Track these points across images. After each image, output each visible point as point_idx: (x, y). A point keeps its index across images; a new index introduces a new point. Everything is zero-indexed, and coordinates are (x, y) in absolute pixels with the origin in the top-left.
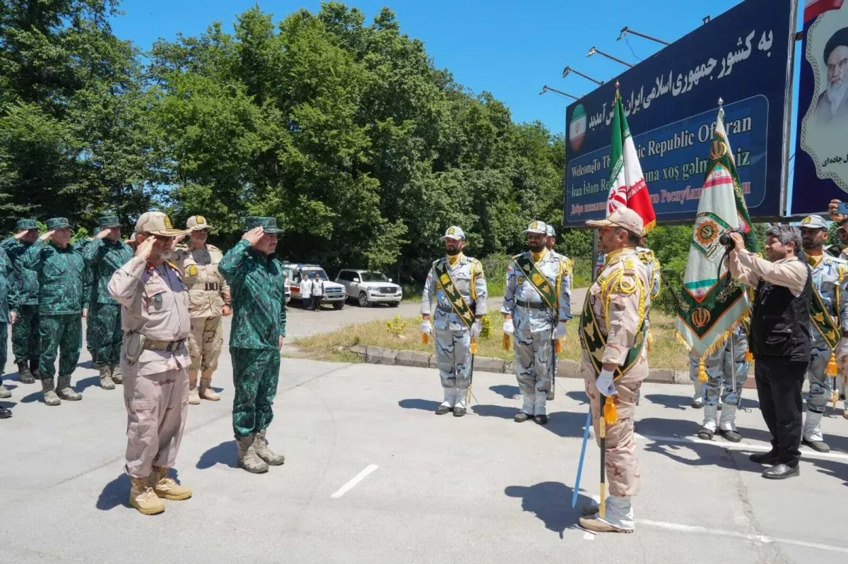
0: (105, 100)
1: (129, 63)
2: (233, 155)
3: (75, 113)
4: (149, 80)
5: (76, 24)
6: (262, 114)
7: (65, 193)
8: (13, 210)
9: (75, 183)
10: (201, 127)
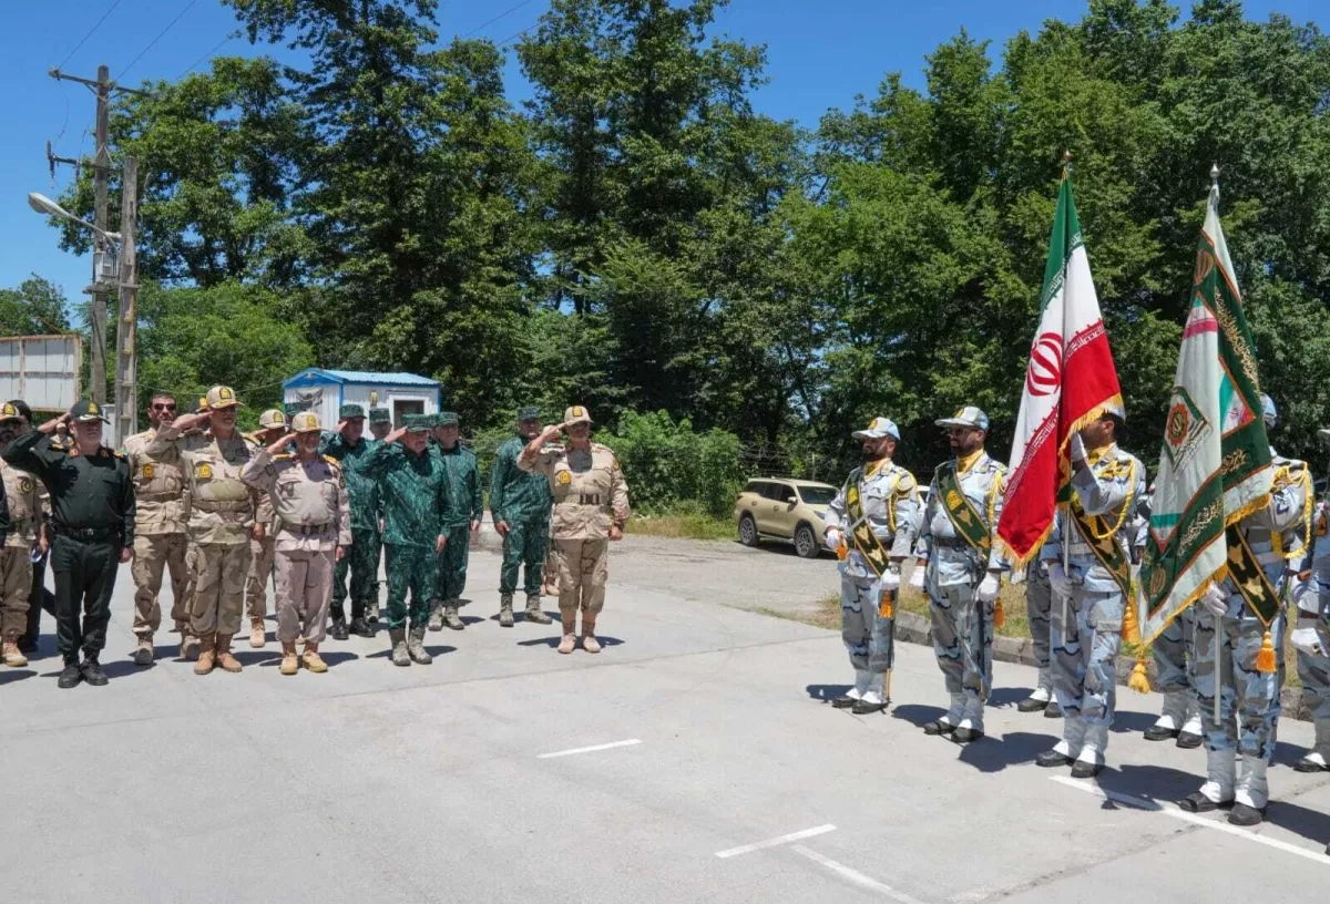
0: (732, 222)
1: (788, 157)
2: (912, 294)
3: (691, 246)
4: (814, 178)
5: (703, 113)
6: (966, 217)
7: (673, 367)
8: (606, 395)
9: (687, 351)
10: (860, 251)
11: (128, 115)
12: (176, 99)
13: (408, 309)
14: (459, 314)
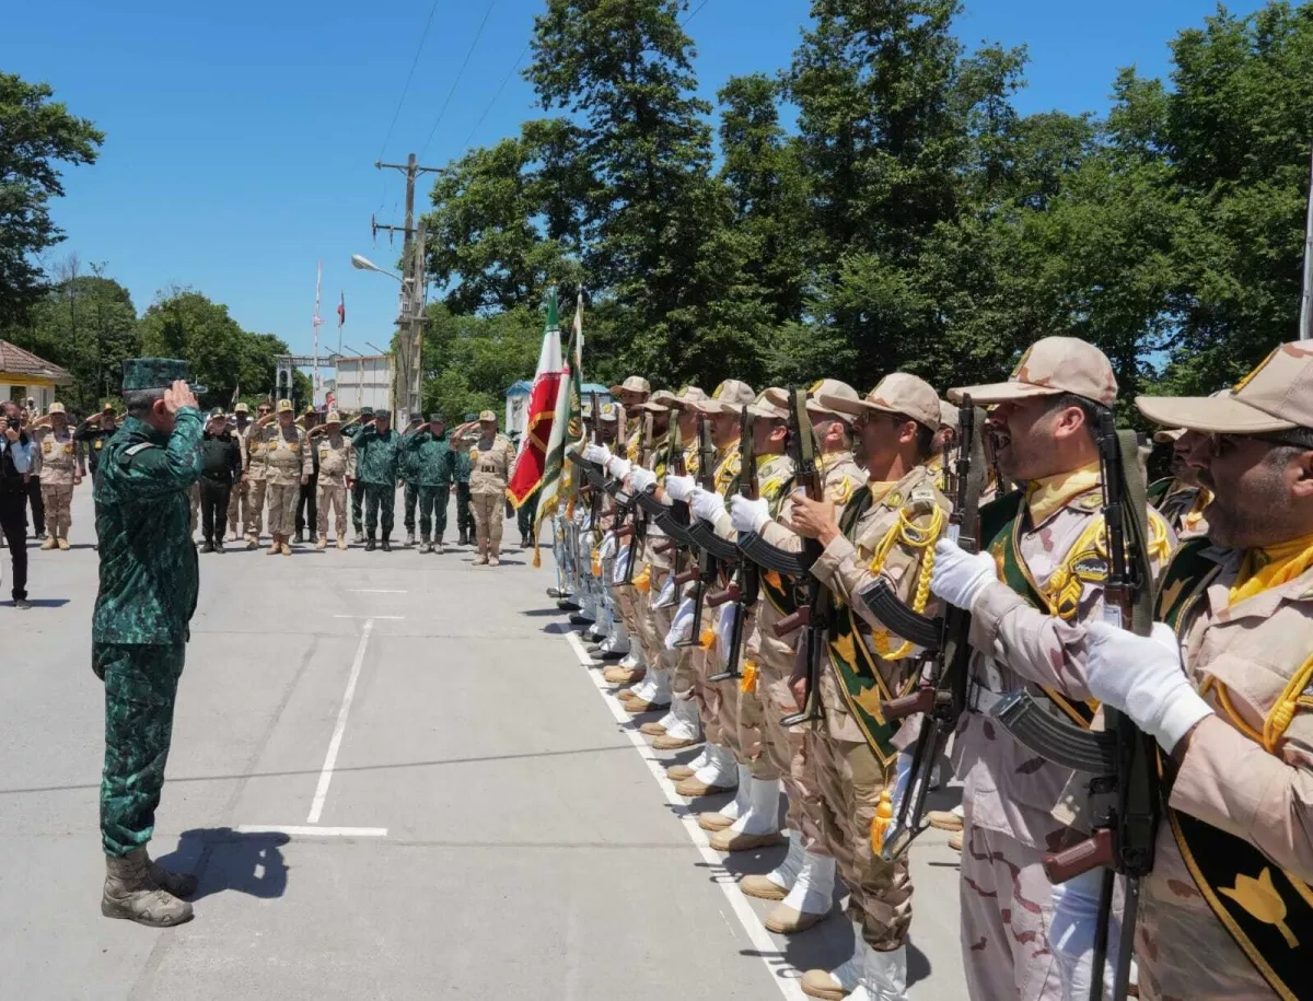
11: (454, 178)
12: (490, 161)
13: (663, 326)
14: (705, 329)
